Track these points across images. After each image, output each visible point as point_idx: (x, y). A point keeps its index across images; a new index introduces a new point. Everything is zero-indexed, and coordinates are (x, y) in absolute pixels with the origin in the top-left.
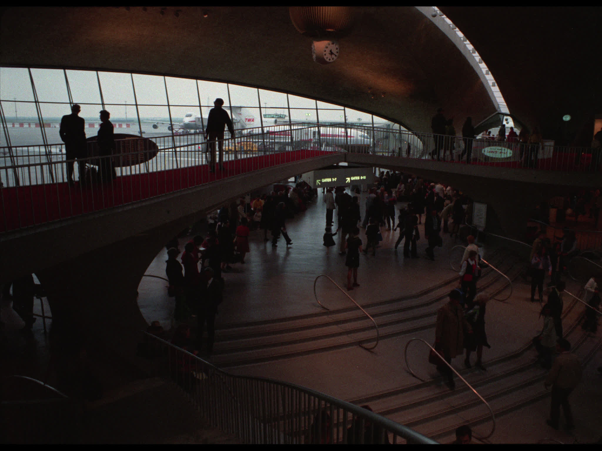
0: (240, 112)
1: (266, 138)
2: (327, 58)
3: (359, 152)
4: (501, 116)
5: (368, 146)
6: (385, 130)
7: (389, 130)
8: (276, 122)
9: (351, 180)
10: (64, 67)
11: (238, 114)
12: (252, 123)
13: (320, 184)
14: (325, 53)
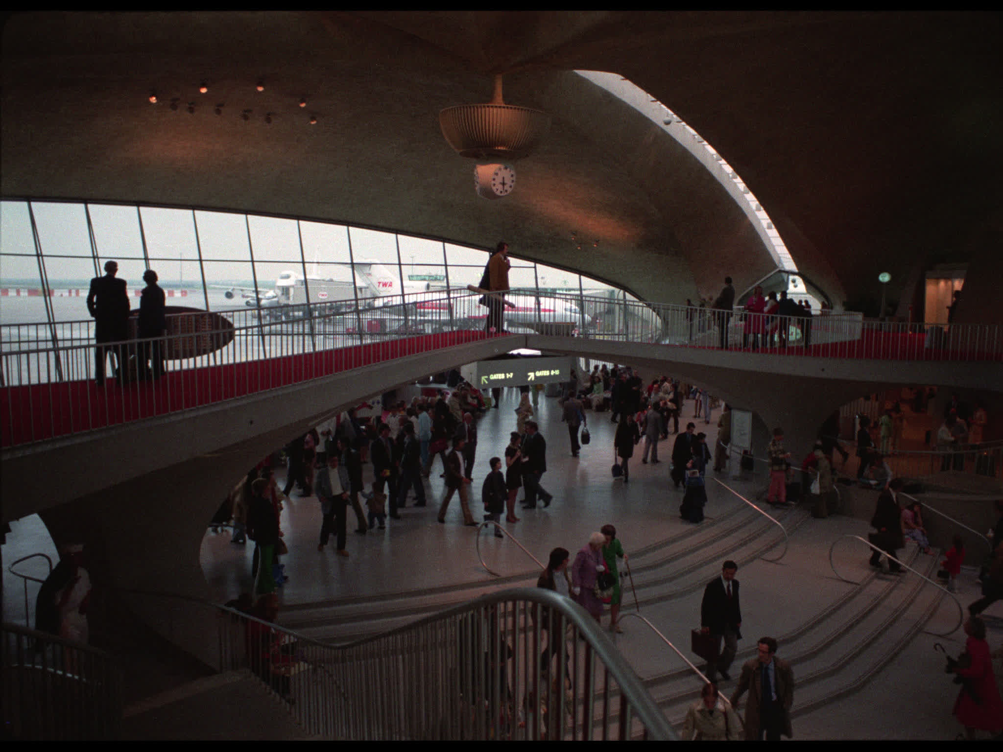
0: (370, 272)
1: (410, 313)
2: (497, 190)
3: (558, 334)
4: (785, 276)
5: (573, 325)
6: (607, 301)
7: (612, 301)
8: (428, 286)
9: (535, 376)
10: (86, 201)
11: (367, 274)
12: (390, 288)
13: (487, 382)
14: (493, 182)
